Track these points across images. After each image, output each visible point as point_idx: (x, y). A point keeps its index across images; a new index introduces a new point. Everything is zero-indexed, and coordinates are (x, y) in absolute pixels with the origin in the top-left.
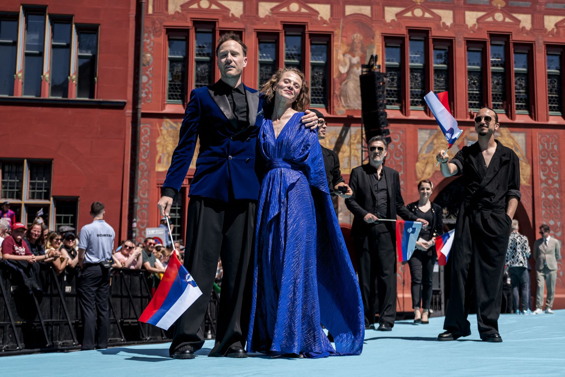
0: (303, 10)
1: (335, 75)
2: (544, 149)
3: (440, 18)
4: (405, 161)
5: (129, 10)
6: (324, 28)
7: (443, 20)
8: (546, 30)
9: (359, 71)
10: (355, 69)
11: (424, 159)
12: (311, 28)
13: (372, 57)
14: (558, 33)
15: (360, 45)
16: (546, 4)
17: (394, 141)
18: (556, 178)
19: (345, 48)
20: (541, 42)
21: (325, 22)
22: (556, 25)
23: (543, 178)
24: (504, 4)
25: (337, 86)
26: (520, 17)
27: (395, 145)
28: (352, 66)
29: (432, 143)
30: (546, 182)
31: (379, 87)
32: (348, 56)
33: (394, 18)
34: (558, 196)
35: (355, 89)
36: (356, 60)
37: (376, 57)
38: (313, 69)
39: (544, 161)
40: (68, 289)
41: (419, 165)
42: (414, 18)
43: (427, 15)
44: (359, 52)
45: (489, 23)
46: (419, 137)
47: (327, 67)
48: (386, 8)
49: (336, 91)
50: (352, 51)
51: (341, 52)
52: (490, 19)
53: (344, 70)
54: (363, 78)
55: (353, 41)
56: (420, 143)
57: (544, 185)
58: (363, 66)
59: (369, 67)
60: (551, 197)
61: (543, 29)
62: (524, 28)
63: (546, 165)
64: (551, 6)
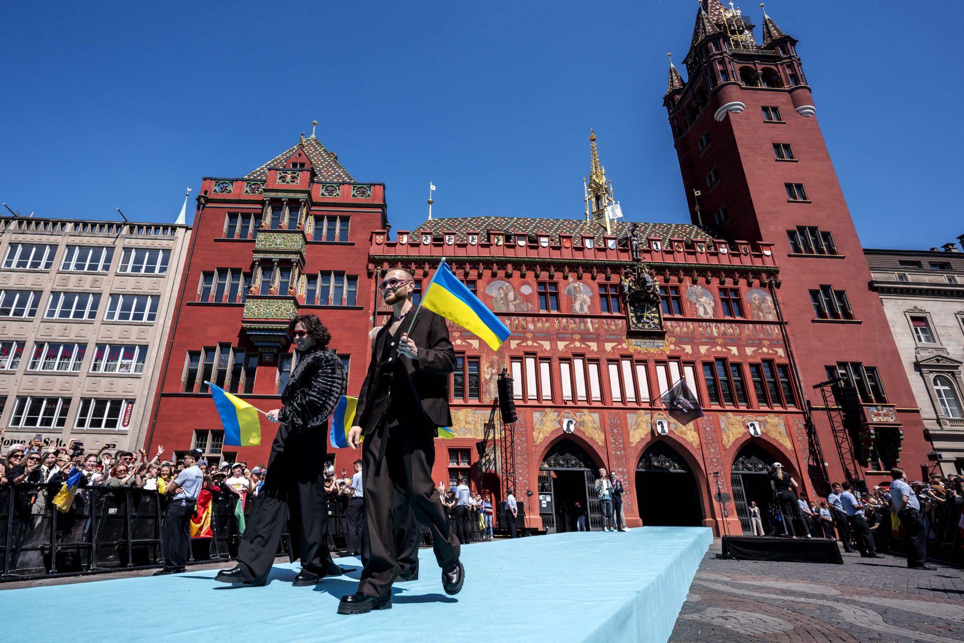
0: (464, 343)
1: (483, 380)
2: (611, 423)
3: (542, 346)
4: (526, 431)
5: (367, 346)
6: (475, 353)
7: (544, 347)
8: (606, 351)
9: (496, 377)
10: (494, 376)
11: (538, 429)
12: (468, 353)
13: (504, 369)
14: (614, 352)
15: (496, 363)
16: (605, 336)
17: (519, 419)
18: (621, 441)
19: (488, 364)
20: (604, 358)
21: (476, 350)
22: (612, 348)
23: (613, 441)
24: (580, 337)
25: (484, 386)
26: (590, 344)
27: (520, 421)
28: (492, 374)
29: (542, 420)
30: (615, 444)
31: (509, 387)
32: (490, 369)
33: (516, 346)
34: (623, 452)
35: (495, 388)
36: (494, 371)
37: (507, 369)
38: (470, 377)
39: (612, 430)
40: (330, 513)
41: (535, 434)
42: (528, 346)
43: (535, 344)
44: (496, 366)
45: (573, 348)
46: (534, 416)
47: (478, 376)
48: (511, 341)
49: (484, 388)
50: (492, 366)
51: (485, 367)
52: (572, 346)
53: (488, 377)
54: (498, 381)
55: (493, 361)
56: (535, 420)
57: (613, 446)
58: (499, 375)
59: (503, 375)
60: (618, 453)
61: (604, 351)
62: (593, 350)
63: (614, 433)
64: (608, 337)
